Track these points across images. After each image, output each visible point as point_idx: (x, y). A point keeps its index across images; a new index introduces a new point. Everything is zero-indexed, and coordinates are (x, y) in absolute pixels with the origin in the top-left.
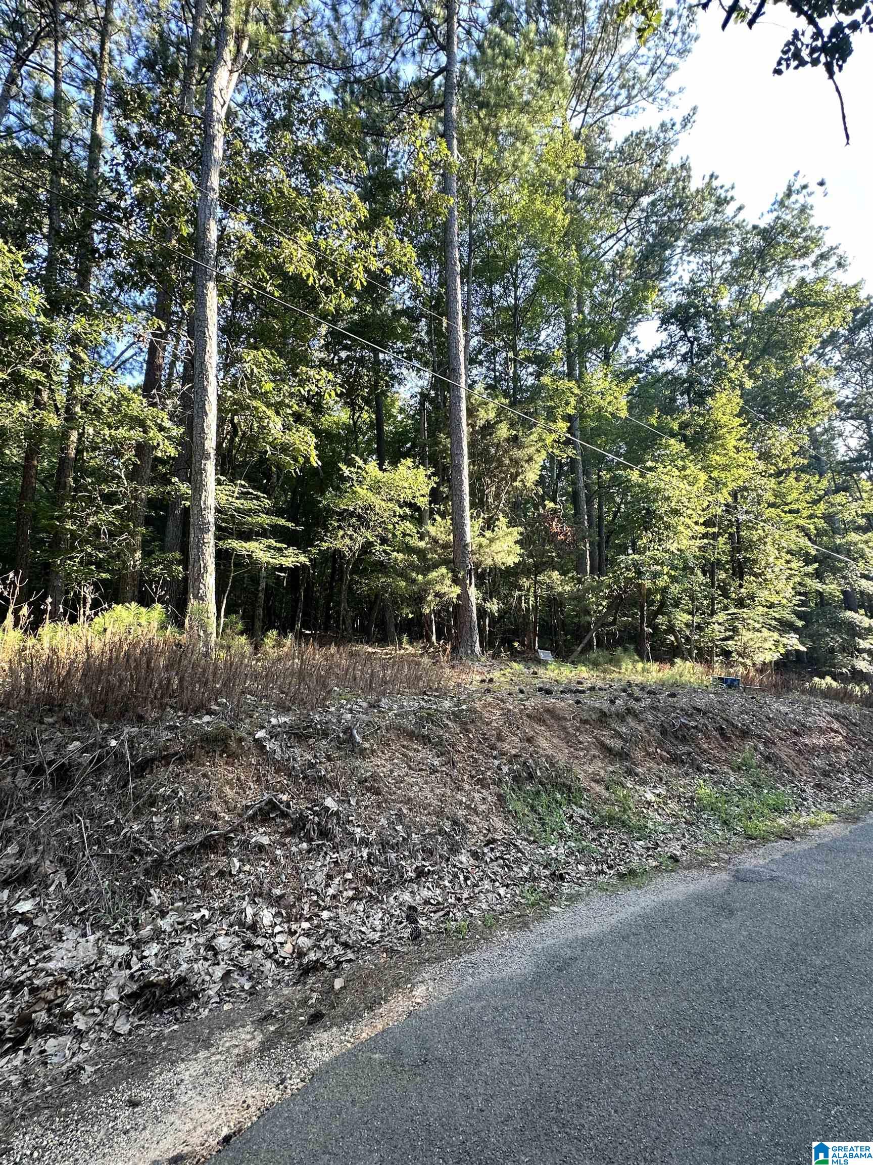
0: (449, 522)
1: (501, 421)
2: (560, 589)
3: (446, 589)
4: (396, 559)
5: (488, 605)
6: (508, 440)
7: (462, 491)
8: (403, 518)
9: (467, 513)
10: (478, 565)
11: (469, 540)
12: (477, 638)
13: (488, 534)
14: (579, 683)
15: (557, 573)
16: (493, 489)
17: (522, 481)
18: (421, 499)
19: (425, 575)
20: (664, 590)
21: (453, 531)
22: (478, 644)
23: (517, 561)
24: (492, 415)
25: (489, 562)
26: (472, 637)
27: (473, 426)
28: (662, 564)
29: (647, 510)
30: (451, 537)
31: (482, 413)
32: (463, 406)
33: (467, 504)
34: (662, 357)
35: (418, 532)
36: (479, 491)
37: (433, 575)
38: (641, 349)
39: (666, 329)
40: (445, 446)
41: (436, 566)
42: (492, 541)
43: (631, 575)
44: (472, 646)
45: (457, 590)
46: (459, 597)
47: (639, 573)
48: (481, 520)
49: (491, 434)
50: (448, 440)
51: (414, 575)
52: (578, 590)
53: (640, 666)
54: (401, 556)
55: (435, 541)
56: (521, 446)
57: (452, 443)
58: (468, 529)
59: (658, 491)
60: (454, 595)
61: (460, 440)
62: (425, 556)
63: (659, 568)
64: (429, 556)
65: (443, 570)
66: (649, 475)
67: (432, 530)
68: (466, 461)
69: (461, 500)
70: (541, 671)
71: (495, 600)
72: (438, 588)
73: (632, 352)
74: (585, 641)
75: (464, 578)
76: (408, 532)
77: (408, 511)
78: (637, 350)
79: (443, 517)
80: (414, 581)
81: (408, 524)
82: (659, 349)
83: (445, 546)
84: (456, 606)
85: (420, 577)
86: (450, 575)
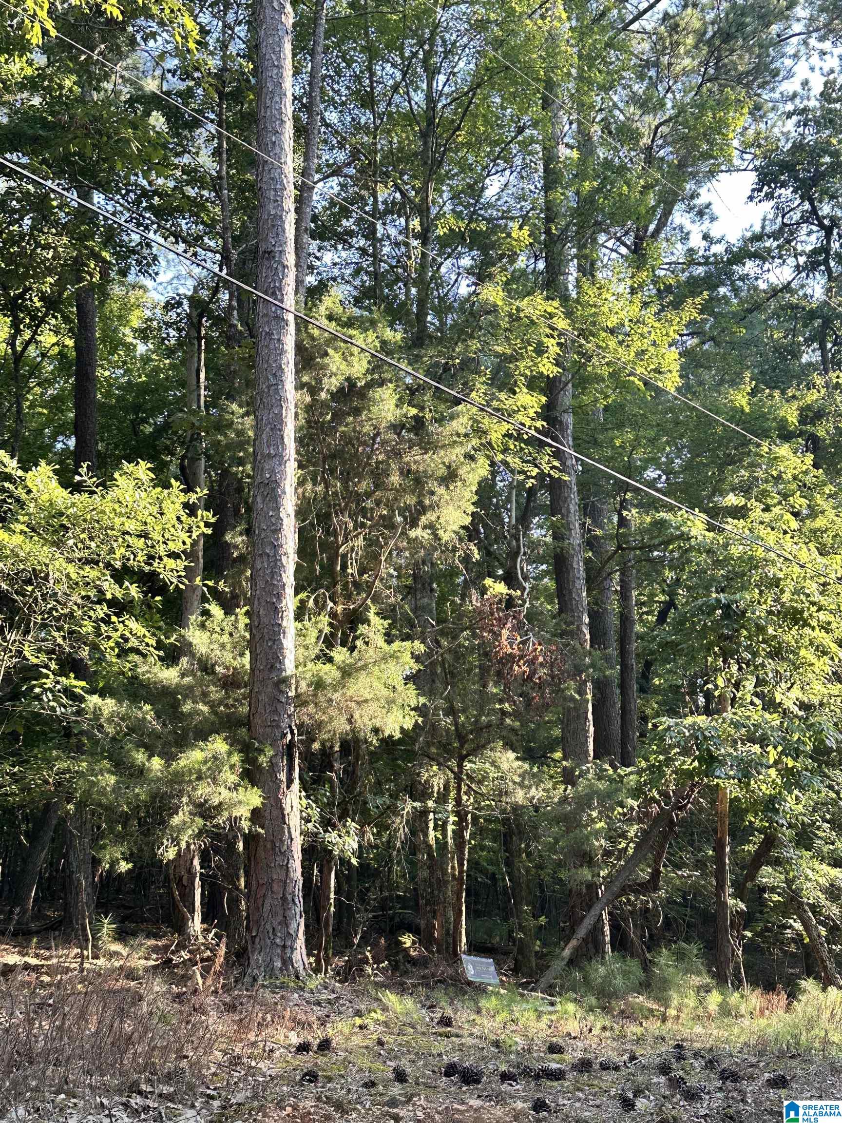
0: (243, 621)
1: (382, 383)
2: (519, 796)
3: (225, 794)
4: (97, 713)
5: (332, 837)
6: (397, 427)
7: (276, 547)
8: (120, 607)
9: (290, 602)
10: (309, 732)
11: (289, 667)
12: (299, 926)
13: (340, 654)
14: (554, 1049)
15: (511, 755)
16: (360, 542)
17: (430, 526)
18: (170, 563)
19: (169, 758)
20: (770, 805)
21: (251, 645)
22: (300, 942)
23: (408, 724)
24: (359, 367)
25: (341, 725)
26: (285, 923)
27: (313, 390)
28: (763, 741)
29: (727, 607)
30: (247, 660)
31: (334, 361)
32: (289, 342)
33: (289, 578)
34: (761, 256)
35: (159, 646)
36: (324, 546)
37: (193, 757)
38: (715, 234)
39: (769, 196)
40: (240, 433)
41: (203, 734)
42: (347, 672)
43: (690, 764)
44: (286, 948)
45: (254, 798)
46: (256, 815)
47: (710, 761)
48: (324, 620)
49: (357, 412)
50: (249, 421)
51: (140, 757)
52: (564, 800)
53: (714, 999)
54: (109, 705)
55: (206, 667)
56: (428, 445)
57: (257, 428)
58: (289, 642)
59: (753, 563)
60: (244, 812)
61: (279, 421)
62: (175, 705)
63: (756, 748)
64: (187, 707)
65: (219, 745)
66: (732, 525)
67: (198, 639)
68: (291, 473)
69: (276, 566)
70: (463, 1016)
71: (352, 825)
72: (203, 790)
73: (696, 241)
74: (582, 932)
75: (273, 766)
76: (133, 643)
77: (134, 591)
78: (706, 237)
79: (228, 610)
80: (141, 773)
81: (133, 624)
82: (757, 238)
83: (230, 682)
84: (251, 839)
85: (157, 763)
86: (236, 758)
